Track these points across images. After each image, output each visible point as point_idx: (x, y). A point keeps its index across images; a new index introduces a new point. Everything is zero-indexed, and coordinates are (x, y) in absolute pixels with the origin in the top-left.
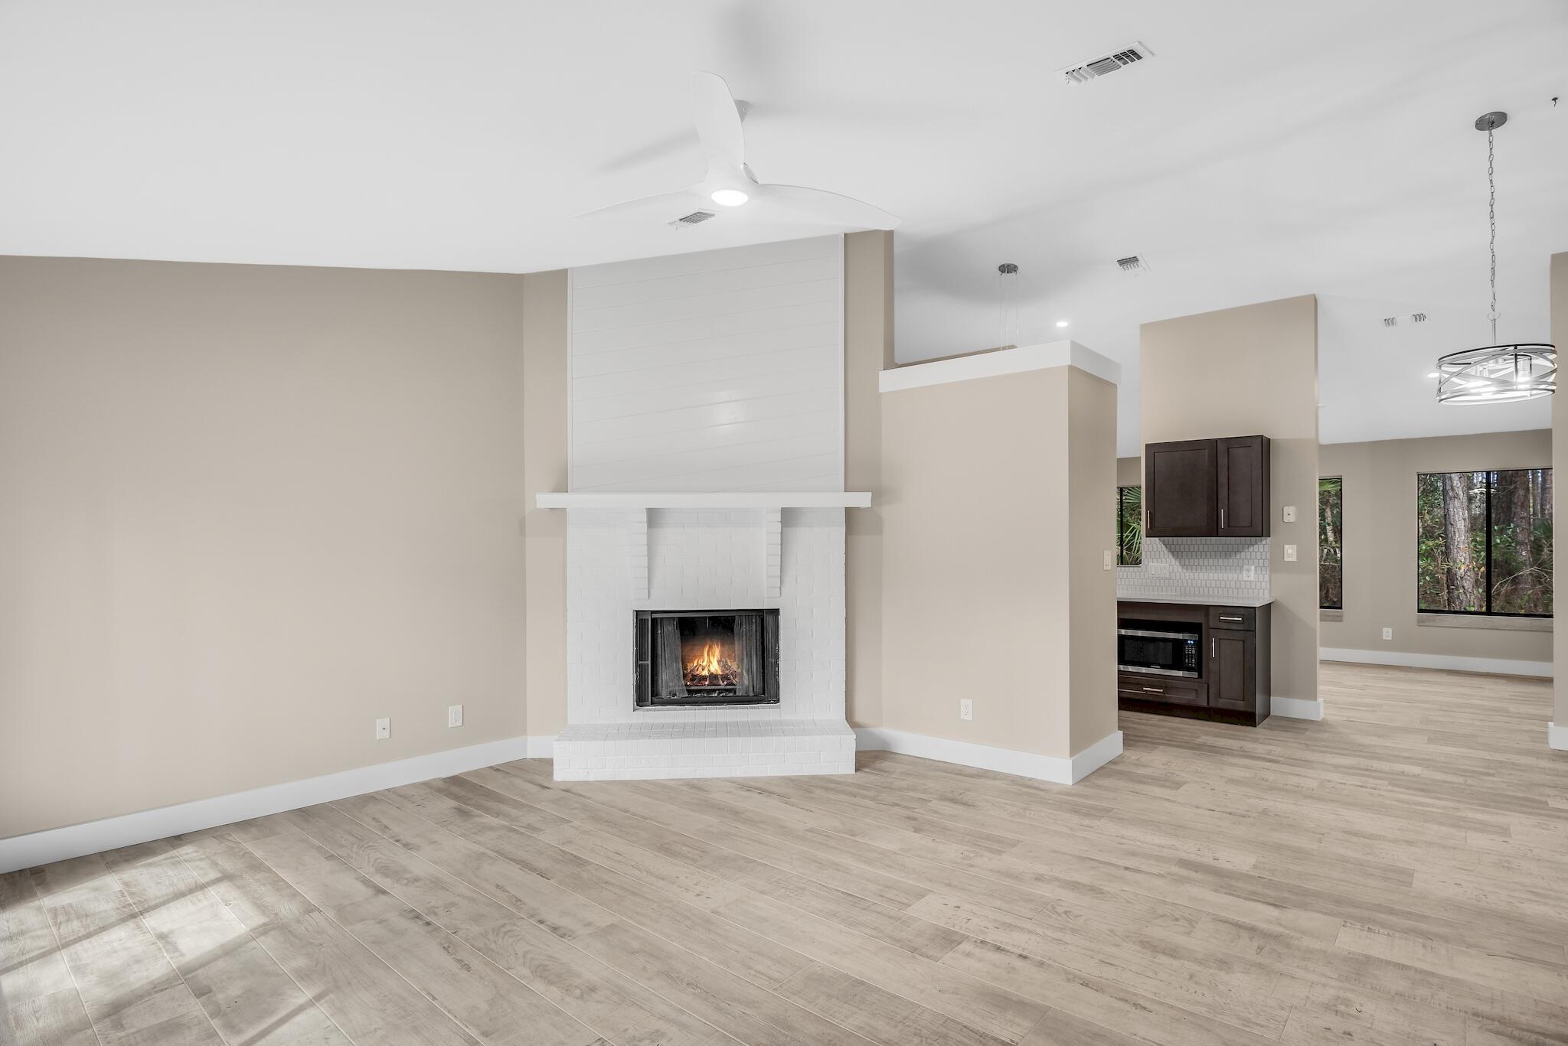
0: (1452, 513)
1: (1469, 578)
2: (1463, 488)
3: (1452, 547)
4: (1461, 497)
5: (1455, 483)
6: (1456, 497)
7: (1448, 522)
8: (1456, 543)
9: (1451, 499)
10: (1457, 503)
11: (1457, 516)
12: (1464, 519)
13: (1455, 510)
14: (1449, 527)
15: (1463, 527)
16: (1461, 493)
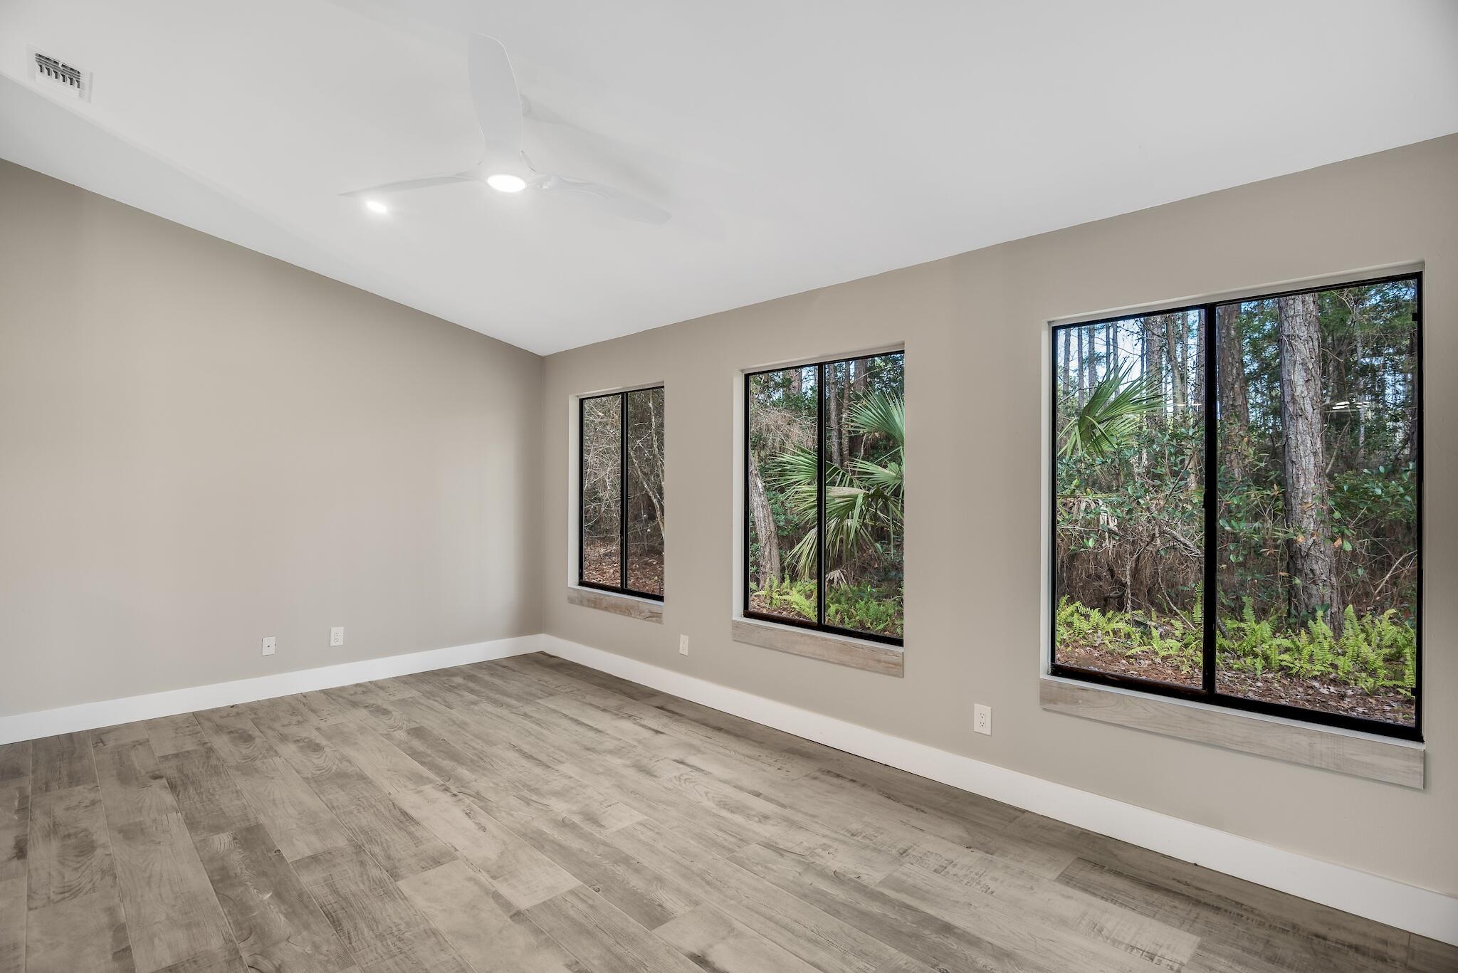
0: (1293, 443)
1: (1322, 556)
2: (1312, 399)
3: (1293, 501)
4: (1309, 414)
5: (1299, 389)
6: (1301, 415)
7: (1287, 459)
8: (1300, 495)
9: (1292, 418)
10: (1302, 425)
11: (1301, 447)
12: (1315, 454)
13: (1299, 438)
14: (1289, 467)
15: (1312, 467)
16: (1309, 408)
